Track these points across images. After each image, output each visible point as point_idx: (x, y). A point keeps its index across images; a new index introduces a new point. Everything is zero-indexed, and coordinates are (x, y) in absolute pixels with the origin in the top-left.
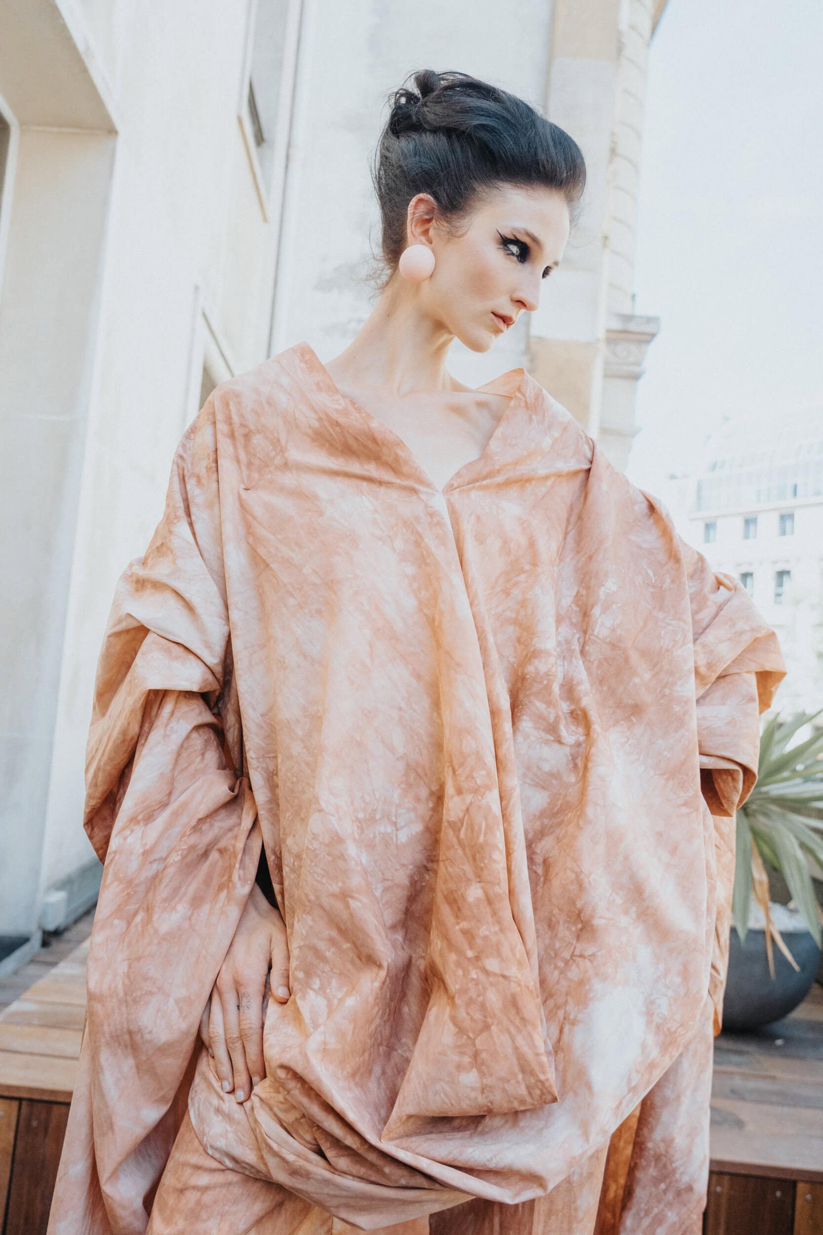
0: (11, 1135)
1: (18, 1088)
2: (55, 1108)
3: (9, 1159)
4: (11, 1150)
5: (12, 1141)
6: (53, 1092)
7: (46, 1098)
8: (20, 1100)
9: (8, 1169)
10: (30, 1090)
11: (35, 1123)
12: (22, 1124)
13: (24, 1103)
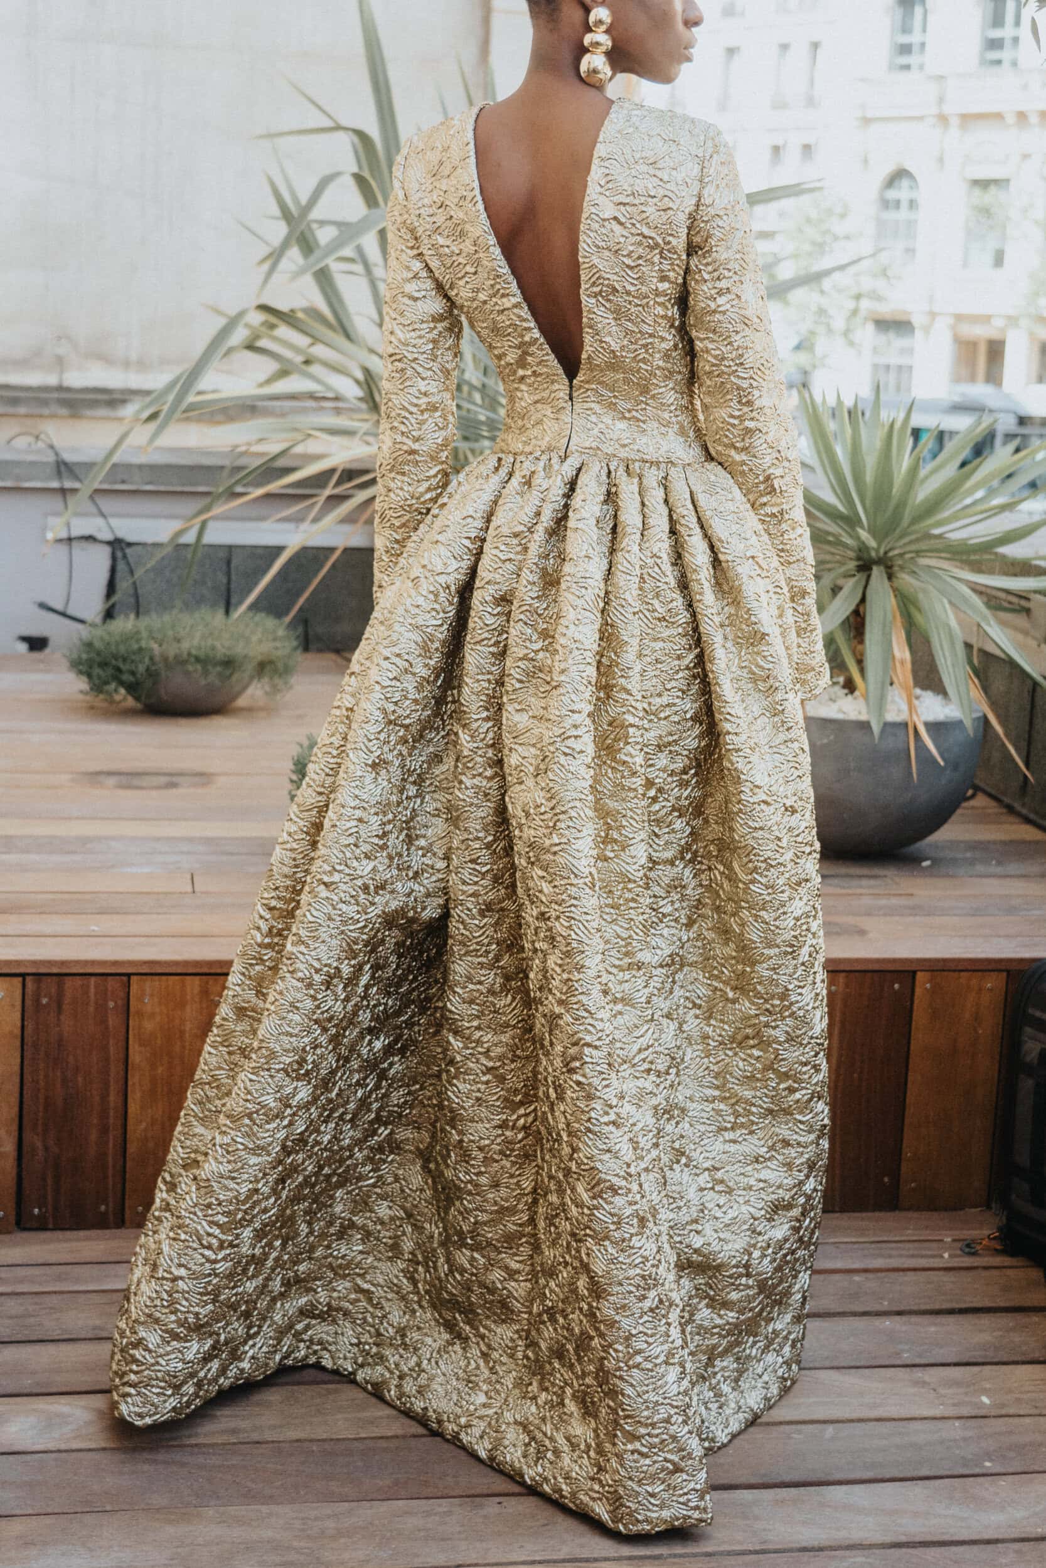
0: (18, 1015)
1: (18, 963)
2: (69, 983)
3: (18, 1043)
4: (18, 1032)
5: (19, 1024)
6: (63, 963)
7: (55, 970)
8: (23, 975)
9: (18, 1054)
10: (35, 963)
11: (44, 1001)
12: (28, 1002)
13: (29, 979)
